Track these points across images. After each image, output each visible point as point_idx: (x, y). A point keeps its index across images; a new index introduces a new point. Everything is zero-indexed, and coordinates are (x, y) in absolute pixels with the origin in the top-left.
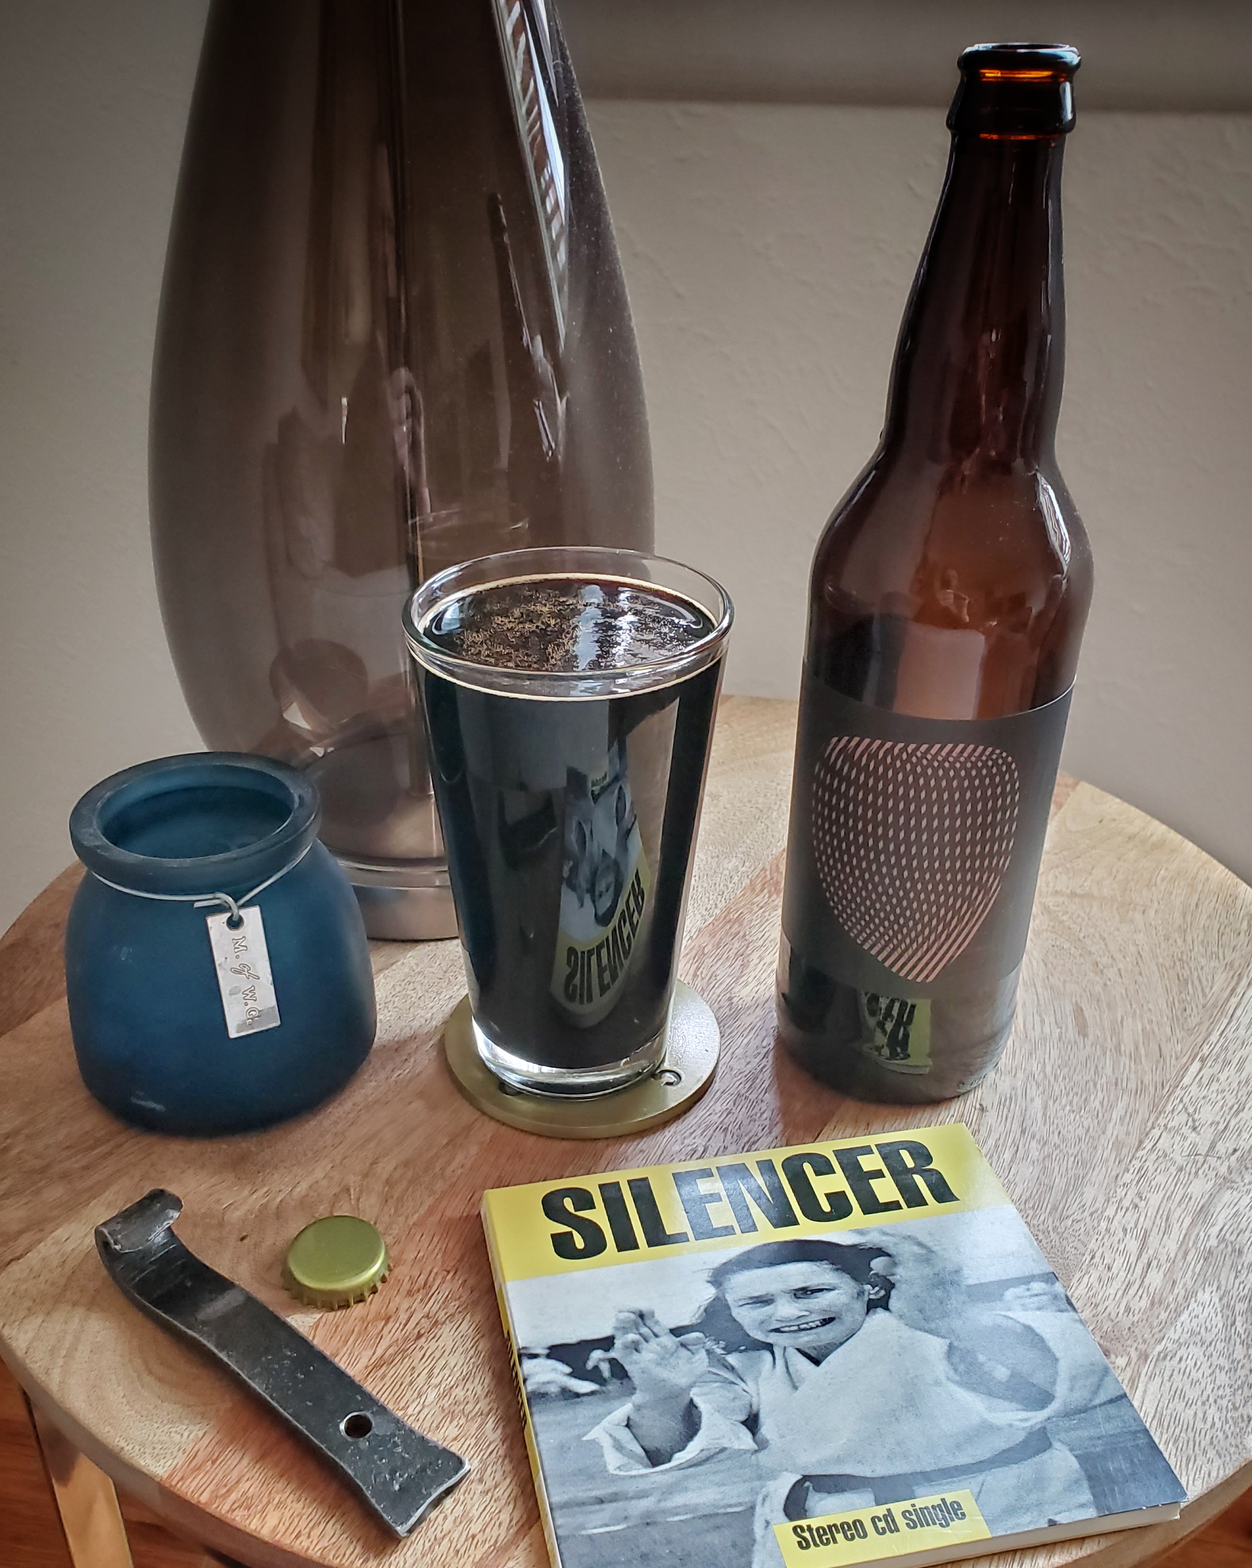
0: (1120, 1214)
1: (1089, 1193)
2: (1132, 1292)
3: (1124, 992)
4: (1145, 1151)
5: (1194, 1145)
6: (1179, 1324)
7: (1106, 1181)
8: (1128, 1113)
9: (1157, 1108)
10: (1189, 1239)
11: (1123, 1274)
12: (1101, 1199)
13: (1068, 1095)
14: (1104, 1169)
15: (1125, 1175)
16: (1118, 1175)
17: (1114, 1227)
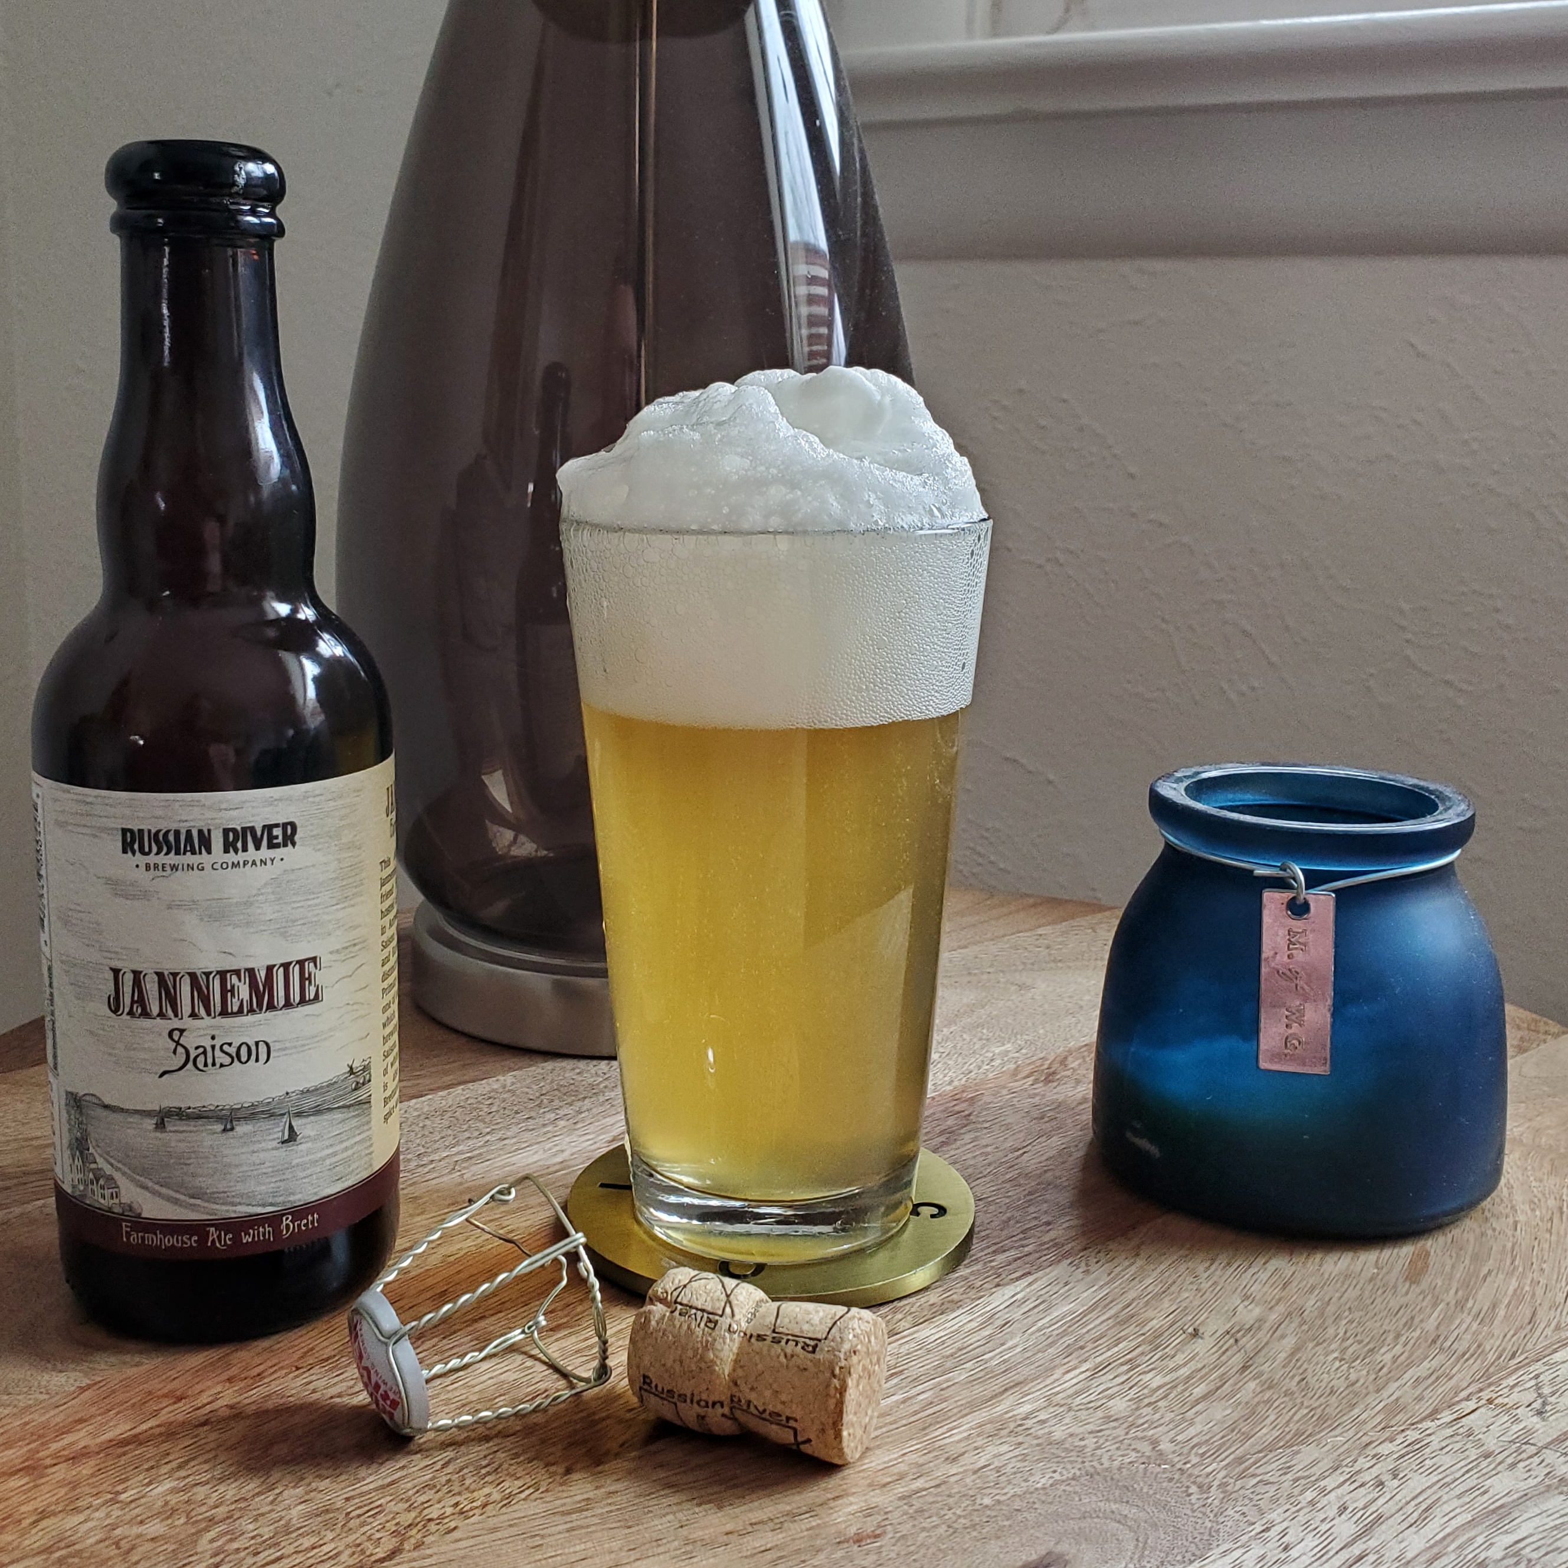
0: (1347, 1488)
1: (1308, 1453)
3: (1509, 1245)
5: (1529, 1431)
7: (1346, 1446)
8: (1437, 1376)
9: (1487, 1378)
10: (1453, 1541)
12: (1325, 1464)
13: (1344, 1340)
14: (1351, 1433)
15: (1383, 1445)
16: (1371, 1443)
17: (1326, 1502)
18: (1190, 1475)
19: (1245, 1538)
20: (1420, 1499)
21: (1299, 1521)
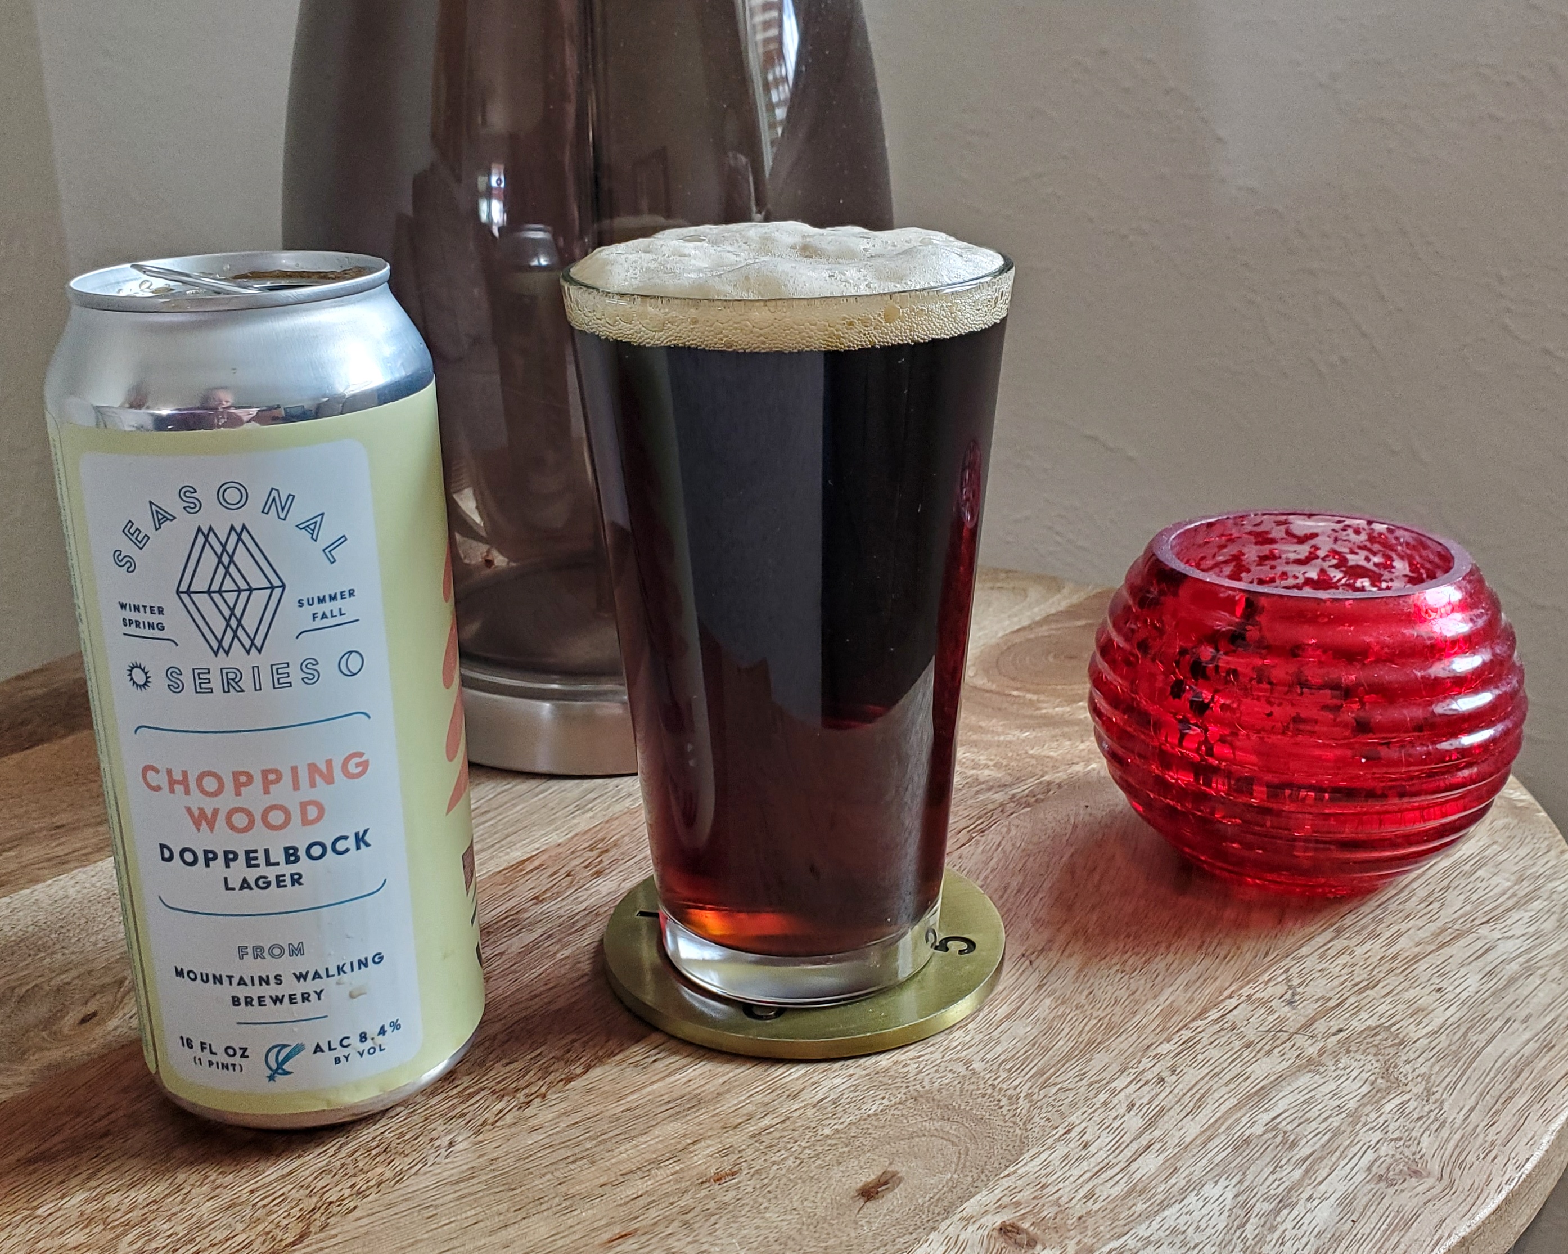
0: (1133, 1087)
1: (1100, 1059)
2: (1105, 1176)
4: (1207, 1021)
5: (1281, 1020)
6: (1158, 1219)
7: (1130, 1050)
8: (1203, 980)
9: (1245, 976)
10: (1222, 1124)
11: (1102, 1154)
12: (1115, 1068)
14: (1135, 1037)
15: (1162, 1046)
16: (1152, 1044)
17: (1116, 1102)
18: (1001, 1090)
19: (1050, 1141)
20: (1195, 1090)
21: (1095, 1121)
